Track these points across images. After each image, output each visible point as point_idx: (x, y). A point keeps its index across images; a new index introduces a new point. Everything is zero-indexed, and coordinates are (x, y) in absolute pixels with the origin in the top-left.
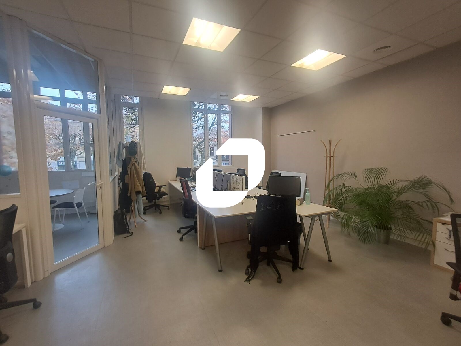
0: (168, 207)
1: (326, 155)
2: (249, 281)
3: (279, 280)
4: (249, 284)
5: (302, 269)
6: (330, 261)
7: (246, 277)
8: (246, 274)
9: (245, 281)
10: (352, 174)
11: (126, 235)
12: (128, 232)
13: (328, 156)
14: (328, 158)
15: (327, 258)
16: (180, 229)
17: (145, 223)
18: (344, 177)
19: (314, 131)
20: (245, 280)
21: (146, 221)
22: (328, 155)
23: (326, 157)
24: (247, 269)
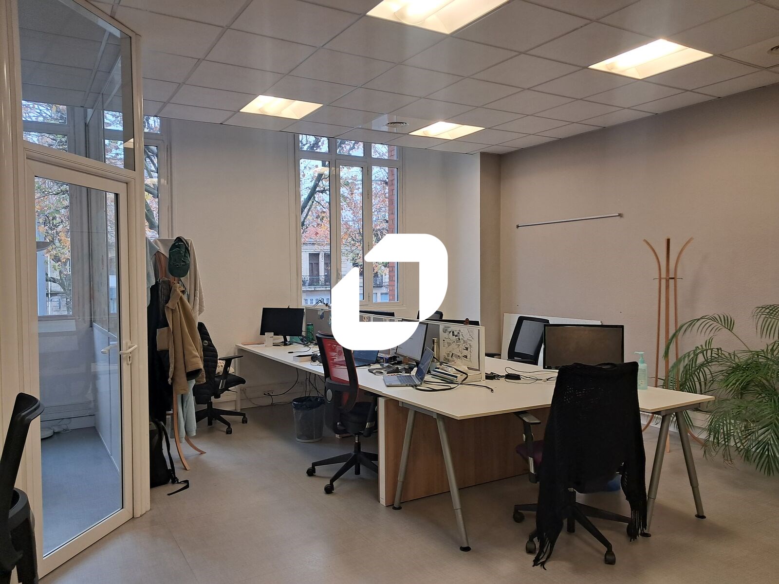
0: (244, 415)
1: (657, 276)
2: (543, 564)
3: (610, 560)
4: (546, 569)
5: (647, 535)
6: (701, 516)
7: (532, 557)
8: (530, 551)
9: (533, 566)
10: (723, 320)
11: (171, 487)
12: (175, 480)
13: (663, 278)
14: (663, 282)
15: (694, 512)
16: (314, 465)
17: (203, 456)
18: (706, 327)
19: (620, 215)
20: (532, 564)
21: (202, 453)
22: (664, 275)
23: (657, 281)
24: (531, 540)
